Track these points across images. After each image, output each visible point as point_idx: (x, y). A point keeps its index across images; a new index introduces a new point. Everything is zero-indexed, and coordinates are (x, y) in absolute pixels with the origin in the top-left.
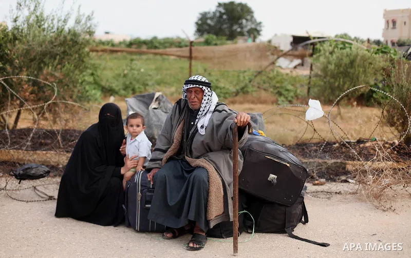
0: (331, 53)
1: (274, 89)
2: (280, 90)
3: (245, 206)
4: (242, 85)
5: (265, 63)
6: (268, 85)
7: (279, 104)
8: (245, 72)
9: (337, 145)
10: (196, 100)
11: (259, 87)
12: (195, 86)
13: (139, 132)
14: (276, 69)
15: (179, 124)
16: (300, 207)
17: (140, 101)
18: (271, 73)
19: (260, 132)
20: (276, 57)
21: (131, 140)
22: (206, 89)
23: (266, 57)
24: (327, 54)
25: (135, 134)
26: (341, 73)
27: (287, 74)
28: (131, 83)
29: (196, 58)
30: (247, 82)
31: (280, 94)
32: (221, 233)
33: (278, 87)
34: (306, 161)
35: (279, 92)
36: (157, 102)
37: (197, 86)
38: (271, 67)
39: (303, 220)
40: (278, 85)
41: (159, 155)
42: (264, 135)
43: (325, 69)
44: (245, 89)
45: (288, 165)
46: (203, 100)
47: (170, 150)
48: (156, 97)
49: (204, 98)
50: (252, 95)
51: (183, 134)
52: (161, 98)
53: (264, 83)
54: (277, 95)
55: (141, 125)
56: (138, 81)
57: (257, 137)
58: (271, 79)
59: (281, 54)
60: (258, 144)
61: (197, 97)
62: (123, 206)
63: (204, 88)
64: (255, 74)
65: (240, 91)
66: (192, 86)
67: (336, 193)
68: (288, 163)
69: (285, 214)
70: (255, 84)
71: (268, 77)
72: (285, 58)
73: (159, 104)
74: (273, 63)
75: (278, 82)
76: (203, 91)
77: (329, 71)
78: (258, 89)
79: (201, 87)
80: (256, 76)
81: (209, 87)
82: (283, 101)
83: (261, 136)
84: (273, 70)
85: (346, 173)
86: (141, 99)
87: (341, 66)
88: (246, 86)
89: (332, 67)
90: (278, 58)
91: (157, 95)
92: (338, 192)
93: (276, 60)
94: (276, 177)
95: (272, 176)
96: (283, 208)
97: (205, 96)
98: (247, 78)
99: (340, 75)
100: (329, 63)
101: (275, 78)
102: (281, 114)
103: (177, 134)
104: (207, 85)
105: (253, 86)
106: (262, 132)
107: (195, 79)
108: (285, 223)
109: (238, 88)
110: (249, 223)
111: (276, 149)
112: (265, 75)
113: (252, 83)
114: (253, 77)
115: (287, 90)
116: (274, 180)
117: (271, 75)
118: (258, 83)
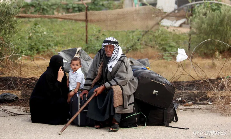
0: (205, 14)
1: (159, 47)
2: (165, 47)
3: (140, 110)
4: (132, 43)
5: (151, 23)
6: (154, 42)
7: (164, 59)
8: (133, 32)
9: (202, 81)
10: (110, 52)
11: (146, 45)
12: (109, 44)
13: (78, 69)
14: (161, 28)
15: (100, 65)
16: (172, 110)
17: (67, 54)
18: (157, 32)
19: (148, 68)
20: (160, 18)
21: (73, 73)
22: (116, 46)
23: (152, 19)
24: (201, 15)
25: (75, 70)
26: (213, 30)
27: (170, 33)
28: (35, 44)
29: (91, 21)
30: (136, 41)
31: (165, 50)
32: (127, 125)
33: (163, 45)
34: (180, 92)
35: (163, 48)
36: (79, 54)
37: (111, 44)
38: (156, 27)
39: (175, 120)
40: (162, 43)
41: (90, 82)
42: (149, 69)
43: (199, 28)
44: (135, 47)
45: (164, 85)
46: (114, 52)
47: (95, 79)
48: (77, 51)
49: (114, 50)
50: (140, 51)
51: (102, 70)
52: (81, 51)
53: (151, 41)
54: (162, 51)
55: (79, 65)
56: (41, 42)
57: (146, 70)
58: (156, 37)
59: (164, 16)
60: (146, 74)
61: (110, 50)
62: (70, 113)
63: (115, 45)
64: (142, 34)
65: (130, 48)
66: (108, 44)
67: (198, 109)
68: (164, 84)
69: (163, 114)
70: (143, 42)
71: (154, 36)
72: (168, 19)
73: (80, 55)
74: (158, 24)
75: (162, 40)
76: (114, 47)
77: (203, 29)
78: (146, 47)
79: (113, 44)
80: (143, 35)
81: (118, 44)
82: (168, 56)
83: (148, 70)
84: (158, 30)
85: (207, 99)
86: (68, 52)
87: (212, 25)
88: (135, 44)
89: (205, 26)
90: (162, 19)
91: (78, 49)
92: (199, 108)
93: (160, 21)
94: (157, 92)
95: (155, 91)
96: (162, 110)
97: (115, 49)
98: (135, 37)
99: (212, 32)
100: (203, 22)
101: (160, 37)
102: (165, 67)
103: (99, 70)
104: (117, 43)
105: (141, 44)
106: (149, 68)
107: (110, 40)
108: (164, 119)
109: (128, 46)
110: (143, 119)
111: (156, 76)
112: (151, 34)
113: (140, 41)
114: (141, 36)
115: (170, 46)
116: (156, 94)
117: (156, 34)
118: (145, 42)
